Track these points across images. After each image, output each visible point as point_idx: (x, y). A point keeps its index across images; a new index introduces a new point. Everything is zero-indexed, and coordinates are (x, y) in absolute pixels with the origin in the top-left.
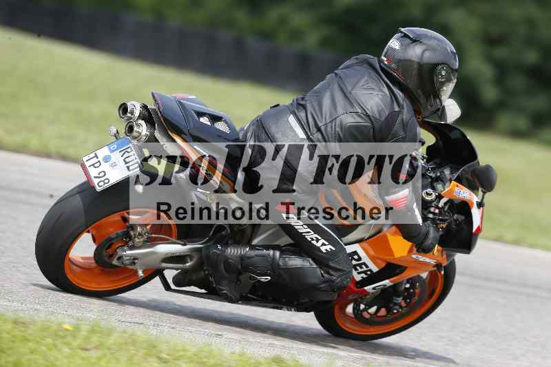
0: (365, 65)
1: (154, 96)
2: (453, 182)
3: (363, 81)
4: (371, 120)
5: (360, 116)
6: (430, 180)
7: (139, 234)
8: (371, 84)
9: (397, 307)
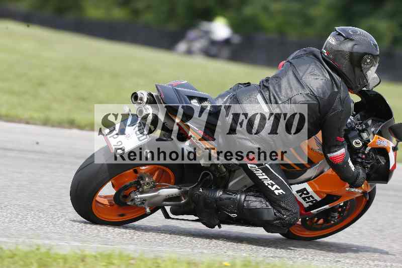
0: (312, 56)
1: (157, 87)
2: (375, 135)
3: (310, 70)
4: (317, 98)
5: (309, 96)
6: (358, 132)
7: (148, 184)
8: (316, 72)
9: (333, 219)
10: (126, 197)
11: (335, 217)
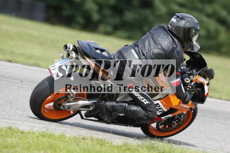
0: (162, 29)
1: (78, 42)
2: (197, 75)
3: (161, 35)
4: (164, 51)
5: (160, 49)
6: (188, 74)
7: (72, 97)
8: (165, 37)
9: (174, 125)
10: (60, 105)
11: (174, 124)
